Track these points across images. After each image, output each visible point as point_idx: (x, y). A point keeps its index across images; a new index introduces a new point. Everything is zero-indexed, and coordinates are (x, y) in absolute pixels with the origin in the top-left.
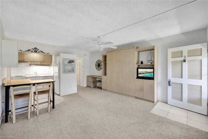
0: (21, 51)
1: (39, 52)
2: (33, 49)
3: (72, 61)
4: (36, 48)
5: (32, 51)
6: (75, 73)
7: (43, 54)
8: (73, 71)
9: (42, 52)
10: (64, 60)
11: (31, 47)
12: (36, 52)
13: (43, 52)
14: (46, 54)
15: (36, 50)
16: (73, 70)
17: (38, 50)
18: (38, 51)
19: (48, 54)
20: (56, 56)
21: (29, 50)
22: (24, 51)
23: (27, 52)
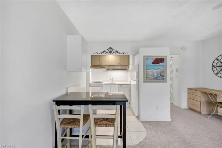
0: (97, 53)
1: (114, 52)
2: (108, 50)
4: (110, 48)
5: (107, 52)
6: (166, 82)
7: (119, 54)
8: (161, 78)
9: (117, 52)
11: (106, 48)
12: (110, 52)
13: (118, 52)
14: (121, 54)
15: (111, 51)
16: (163, 76)
17: (113, 50)
19: (124, 54)
20: (134, 55)
21: (104, 51)
22: (100, 54)
23: (102, 54)
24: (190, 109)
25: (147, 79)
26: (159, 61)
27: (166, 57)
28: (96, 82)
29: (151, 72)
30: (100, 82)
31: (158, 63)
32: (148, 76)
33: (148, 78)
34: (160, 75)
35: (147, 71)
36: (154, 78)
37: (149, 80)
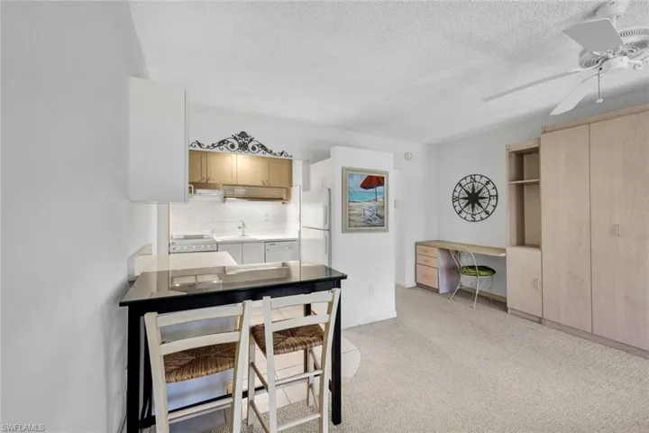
0: (199, 144)
1: (254, 148)
2: (235, 138)
3: (378, 178)
4: (243, 135)
5: (233, 146)
6: (387, 230)
7: (268, 155)
8: (377, 221)
9: (263, 147)
10: (347, 173)
11: (229, 132)
12: (243, 147)
13: (266, 149)
14: (275, 154)
15: (243, 142)
16: (382, 218)
17: (251, 140)
18: (250, 145)
19: (283, 157)
20: (308, 161)
21: (223, 142)
22: (208, 147)
23: (217, 150)
24: (419, 286)
25: (351, 225)
26: (373, 182)
27: (388, 173)
28: (186, 238)
29: (360, 207)
30: (201, 237)
31: (372, 188)
32: (353, 218)
33: (353, 221)
34: (377, 215)
35: (351, 204)
36: (364, 222)
37: (356, 226)
